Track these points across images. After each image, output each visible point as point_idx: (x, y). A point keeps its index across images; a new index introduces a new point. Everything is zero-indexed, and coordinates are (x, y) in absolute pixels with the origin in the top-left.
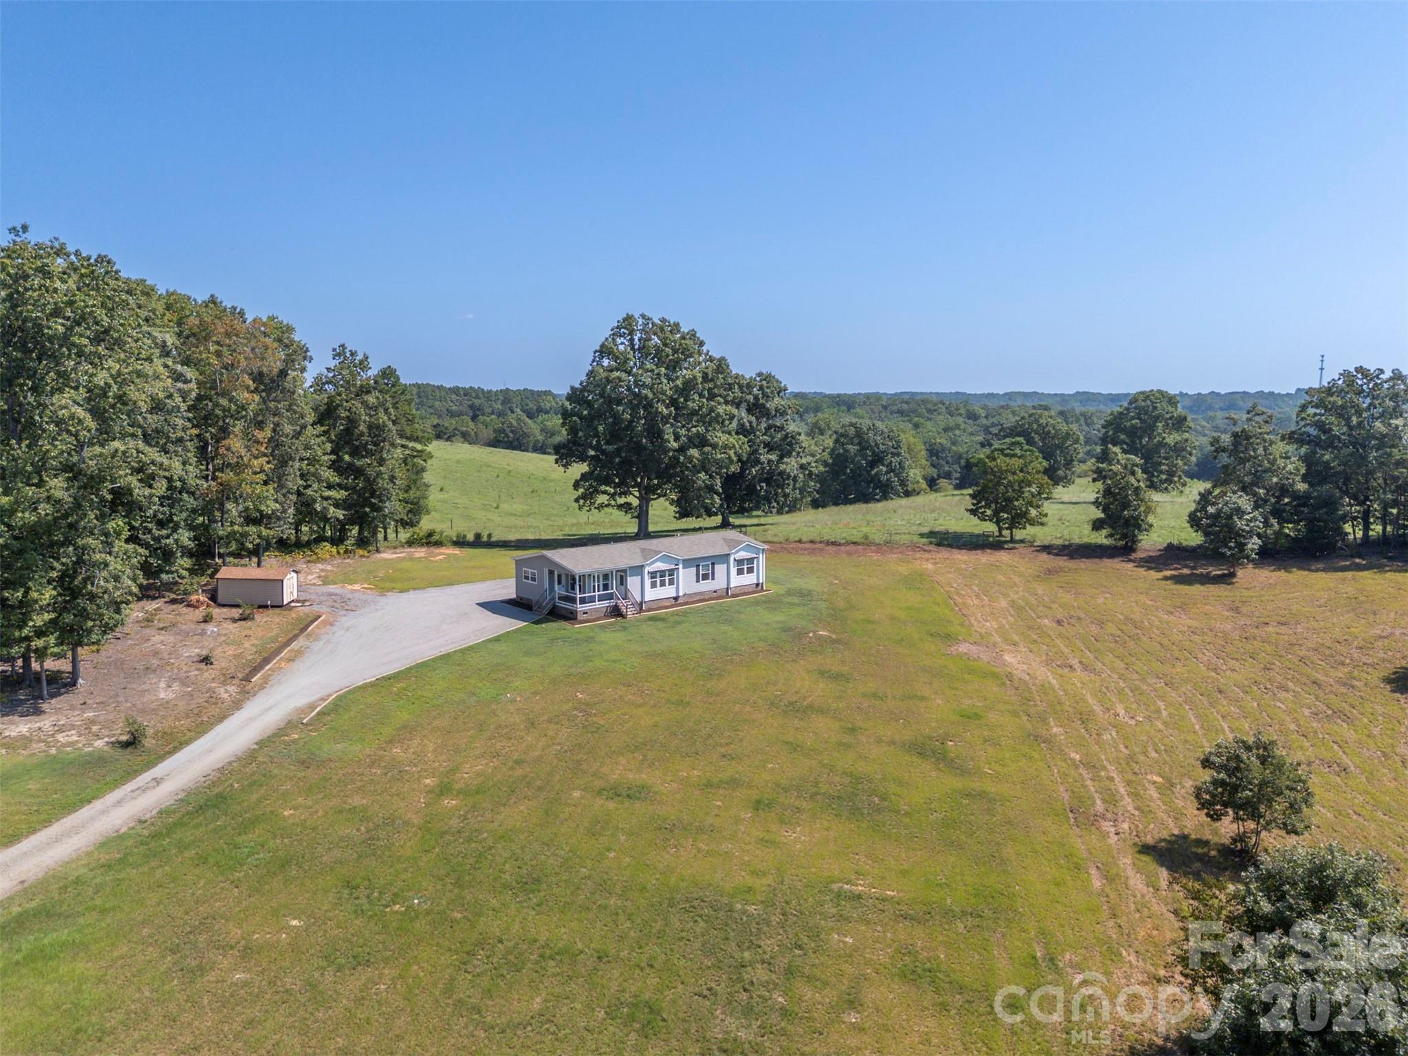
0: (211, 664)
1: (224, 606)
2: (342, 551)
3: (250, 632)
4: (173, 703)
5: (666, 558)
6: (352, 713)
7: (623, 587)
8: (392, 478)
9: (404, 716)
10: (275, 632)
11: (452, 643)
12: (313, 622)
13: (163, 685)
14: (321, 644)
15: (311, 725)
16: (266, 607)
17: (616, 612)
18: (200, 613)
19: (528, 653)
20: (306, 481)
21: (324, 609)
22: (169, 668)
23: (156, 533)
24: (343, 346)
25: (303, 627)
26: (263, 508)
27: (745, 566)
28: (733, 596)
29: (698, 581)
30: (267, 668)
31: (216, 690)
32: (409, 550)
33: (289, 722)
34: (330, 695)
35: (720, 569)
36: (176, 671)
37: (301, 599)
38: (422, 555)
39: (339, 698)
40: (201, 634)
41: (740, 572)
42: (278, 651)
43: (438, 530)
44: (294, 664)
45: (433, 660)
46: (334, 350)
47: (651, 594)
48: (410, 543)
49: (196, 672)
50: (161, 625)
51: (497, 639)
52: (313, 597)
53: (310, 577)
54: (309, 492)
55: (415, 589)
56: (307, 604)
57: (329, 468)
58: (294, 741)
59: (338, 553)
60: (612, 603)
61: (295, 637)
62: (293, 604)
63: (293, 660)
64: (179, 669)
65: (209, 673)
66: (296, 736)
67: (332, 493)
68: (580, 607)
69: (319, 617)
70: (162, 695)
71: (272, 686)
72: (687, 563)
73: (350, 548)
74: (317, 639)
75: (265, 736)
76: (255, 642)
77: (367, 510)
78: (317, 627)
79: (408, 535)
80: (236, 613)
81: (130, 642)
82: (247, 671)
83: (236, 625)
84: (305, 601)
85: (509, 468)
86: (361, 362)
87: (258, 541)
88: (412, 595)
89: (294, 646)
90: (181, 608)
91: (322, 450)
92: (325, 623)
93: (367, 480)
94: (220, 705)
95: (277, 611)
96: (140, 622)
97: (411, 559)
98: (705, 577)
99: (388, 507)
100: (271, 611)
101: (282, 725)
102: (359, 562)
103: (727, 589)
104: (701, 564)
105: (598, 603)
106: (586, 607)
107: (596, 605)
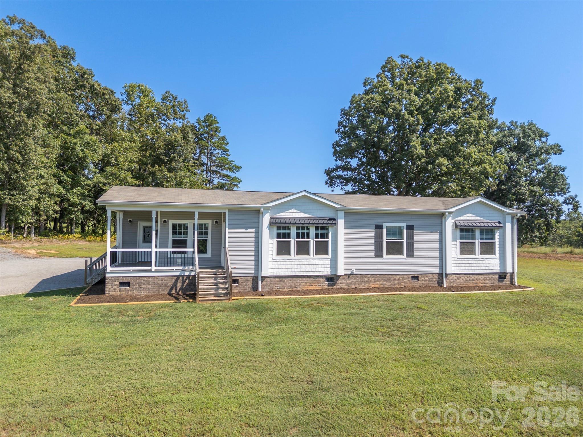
27: (478, 239)
28: (450, 289)
29: (378, 253)
35: (425, 238)
41: (466, 248)
98: (394, 249)
103: (440, 275)
104: (385, 225)
105: (154, 268)
106: (128, 271)
107: (150, 271)
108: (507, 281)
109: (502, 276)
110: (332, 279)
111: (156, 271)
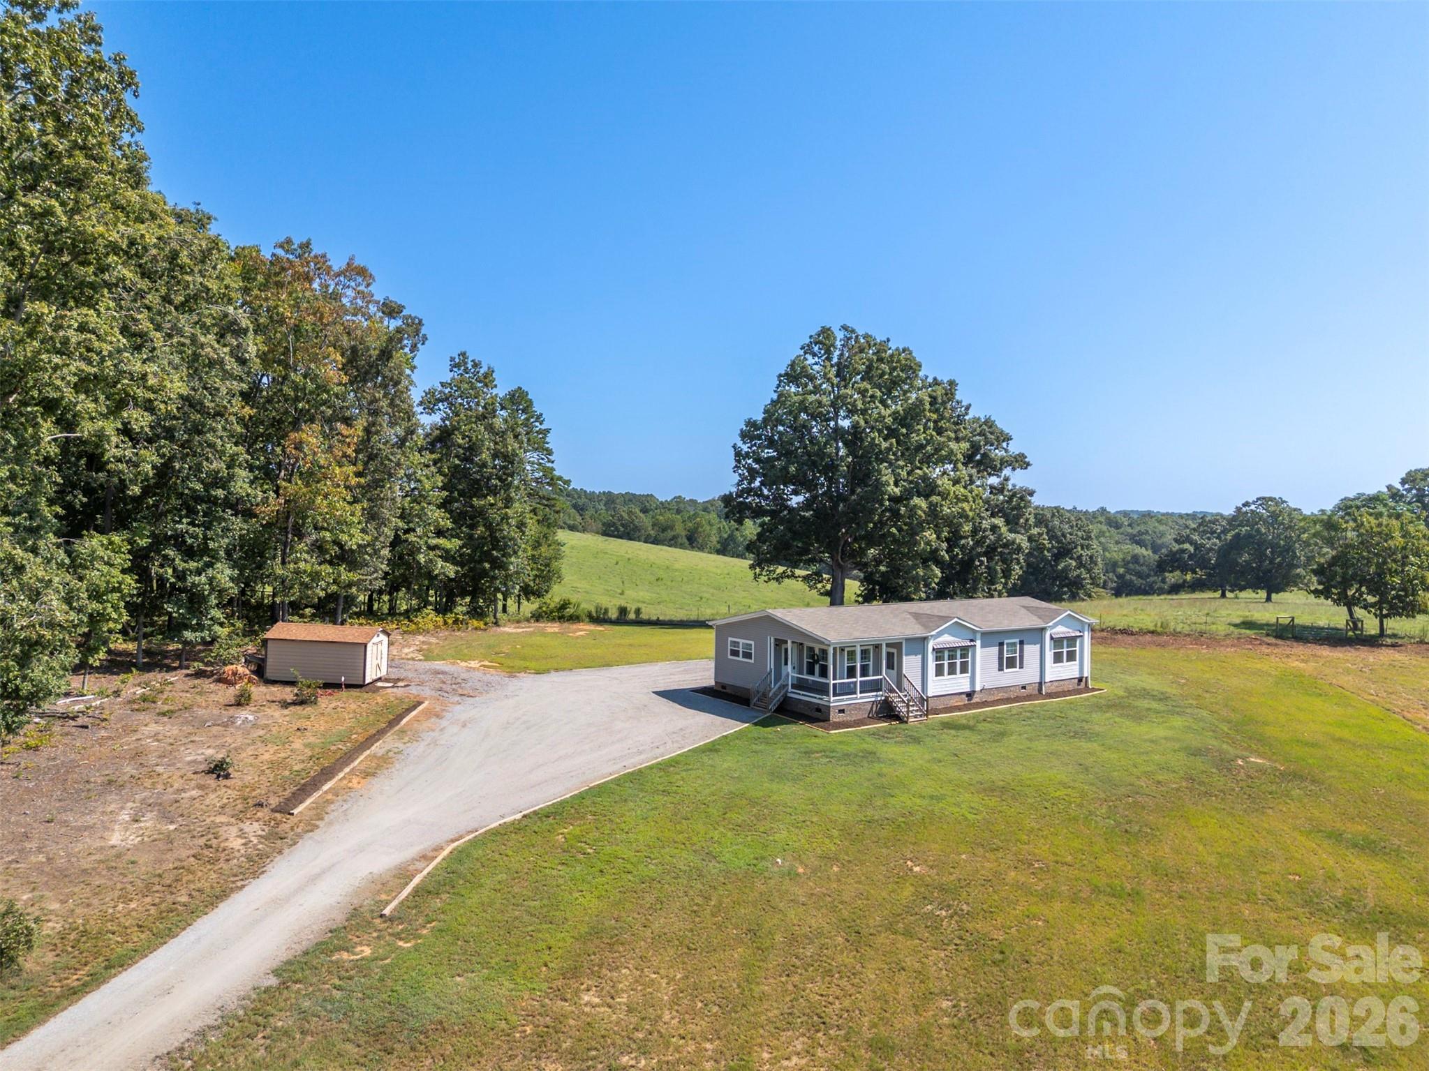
0: (227, 777)
1: (274, 682)
2: (450, 621)
3: (303, 723)
4: (129, 857)
5: (959, 628)
6: (485, 892)
7: (894, 673)
8: (521, 526)
9: (590, 903)
10: (348, 724)
11: (641, 753)
12: (409, 710)
13: (125, 816)
14: (420, 747)
15: (401, 920)
16: (338, 686)
17: (887, 712)
18: (231, 692)
19: (776, 775)
20: (408, 523)
21: (426, 692)
22: (148, 783)
23: (181, 565)
24: (463, 354)
25: (393, 719)
26: (344, 538)
27: (1065, 649)
28: (1050, 696)
29: (1001, 669)
30: (326, 787)
31: (222, 831)
32: (536, 624)
33: (355, 913)
34: (439, 848)
35: (1031, 651)
36: (160, 788)
37: (393, 677)
38: (556, 630)
39: (459, 856)
40: (225, 725)
41: (1058, 658)
42: (348, 758)
43: (573, 600)
44: (374, 781)
45: (618, 782)
46: (452, 359)
47: (939, 686)
48: (537, 617)
49: (194, 793)
50: (166, 708)
51: (712, 748)
52: (410, 675)
53: (406, 650)
54: (411, 537)
55: (557, 670)
56: (401, 684)
57: (439, 507)
58: (362, 967)
59: (445, 623)
60: (880, 696)
61: (381, 733)
62: (380, 684)
63: (373, 775)
64: (167, 785)
65: (221, 794)
66: (367, 951)
67: (441, 541)
68: (835, 701)
69: (420, 703)
70: (115, 839)
71: (331, 823)
72: (990, 638)
73: (461, 617)
74: (416, 738)
75: (299, 949)
76: (312, 739)
77: (487, 565)
78: (416, 719)
79: (536, 606)
80: (288, 693)
81: (103, 733)
82: (287, 793)
83: (286, 712)
84: (399, 680)
85: (628, 556)
86: (486, 376)
87: (334, 588)
88: (554, 677)
89: (377, 748)
90: (207, 685)
91: (432, 483)
92: (429, 714)
93: (489, 526)
94: (222, 864)
95: (354, 693)
96: (134, 702)
97: (544, 634)
98: (1011, 663)
99: (514, 563)
100: (344, 693)
101: (340, 918)
102: (474, 635)
103: (1040, 684)
104: (1006, 641)
105: (859, 695)
106: (843, 700)
107: (856, 698)
108: (1083, 684)
109: (1080, 680)
110: (970, 695)
111: (861, 698)
